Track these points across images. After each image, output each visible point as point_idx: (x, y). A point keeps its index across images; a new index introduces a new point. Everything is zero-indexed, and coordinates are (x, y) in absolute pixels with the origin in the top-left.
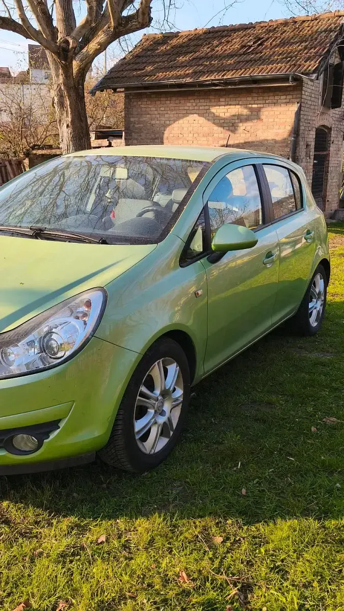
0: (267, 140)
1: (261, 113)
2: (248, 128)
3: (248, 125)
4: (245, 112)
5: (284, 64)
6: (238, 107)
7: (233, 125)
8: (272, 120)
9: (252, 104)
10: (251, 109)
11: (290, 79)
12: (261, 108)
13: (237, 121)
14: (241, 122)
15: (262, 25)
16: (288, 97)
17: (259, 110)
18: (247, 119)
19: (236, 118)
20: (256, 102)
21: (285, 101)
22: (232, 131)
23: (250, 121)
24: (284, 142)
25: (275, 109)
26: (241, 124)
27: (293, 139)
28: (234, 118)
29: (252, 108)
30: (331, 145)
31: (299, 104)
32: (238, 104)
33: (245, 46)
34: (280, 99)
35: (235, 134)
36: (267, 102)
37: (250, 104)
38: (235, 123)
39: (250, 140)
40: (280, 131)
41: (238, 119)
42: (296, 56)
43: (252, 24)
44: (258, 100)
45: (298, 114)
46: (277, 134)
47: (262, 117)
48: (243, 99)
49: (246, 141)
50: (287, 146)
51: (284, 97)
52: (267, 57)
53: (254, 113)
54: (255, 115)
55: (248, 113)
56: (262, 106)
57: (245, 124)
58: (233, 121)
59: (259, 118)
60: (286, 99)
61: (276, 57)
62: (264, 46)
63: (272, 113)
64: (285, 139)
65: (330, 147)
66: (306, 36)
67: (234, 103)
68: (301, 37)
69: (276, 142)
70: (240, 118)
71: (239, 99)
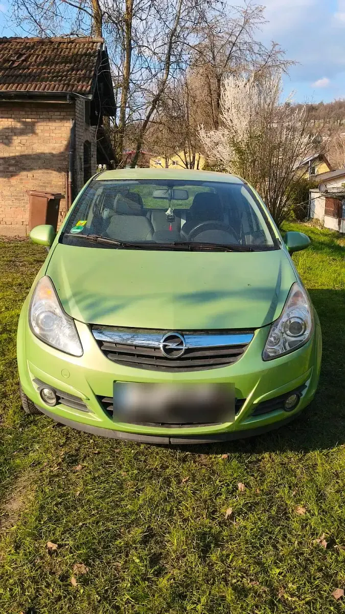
0: (44, 154)
1: (36, 128)
2: (24, 141)
3: (24, 138)
4: (19, 125)
5: (57, 83)
6: (10, 120)
7: (7, 138)
8: (48, 135)
9: (26, 118)
10: (24, 123)
11: (68, 97)
12: (35, 122)
13: (10, 134)
14: (15, 135)
15: (18, 41)
16: (63, 114)
17: (33, 124)
18: (22, 133)
19: (10, 131)
20: (30, 116)
21: (59, 117)
22: (6, 144)
23: (25, 134)
24: (62, 156)
25: (50, 124)
26: (15, 138)
27: (71, 153)
28: (7, 131)
29: (26, 122)
30: (92, 159)
31: (74, 121)
32: (11, 118)
33: (8, 61)
34: (54, 115)
35: (9, 146)
36: (41, 117)
37: (23, 118)
38: (9, 136)
39: (26, 153)
40: (57, 145)
41: (12, 132)
42: (66, 76)
43: (6, 38)
44: (31, 115)
45: (73, 130)
46: (54, 149)
47: (37, 131)
48: (15, 112)
49: (22, 154)
50: (65, 160)
51: (59, 113)
52: (37, 74)
53: (28, 127)
54: (29, 129)
55: (22, 127)
56: (36, 120)
57: (20, 138)
58: (7, 134)
59: (33, 132)
60: (60, 115)
61: (46, 75)
62: (29, 63)
63: (47, 128)
64: (62, 153)
65: (91, 160)
66: (67, 57)
67: (6, 116)
68: (63, 57)
69: (53, 155)
70: (14, 131)
71: (11, 112)
